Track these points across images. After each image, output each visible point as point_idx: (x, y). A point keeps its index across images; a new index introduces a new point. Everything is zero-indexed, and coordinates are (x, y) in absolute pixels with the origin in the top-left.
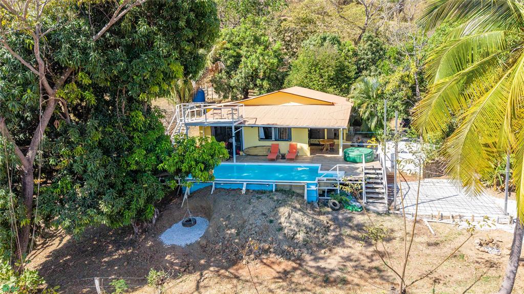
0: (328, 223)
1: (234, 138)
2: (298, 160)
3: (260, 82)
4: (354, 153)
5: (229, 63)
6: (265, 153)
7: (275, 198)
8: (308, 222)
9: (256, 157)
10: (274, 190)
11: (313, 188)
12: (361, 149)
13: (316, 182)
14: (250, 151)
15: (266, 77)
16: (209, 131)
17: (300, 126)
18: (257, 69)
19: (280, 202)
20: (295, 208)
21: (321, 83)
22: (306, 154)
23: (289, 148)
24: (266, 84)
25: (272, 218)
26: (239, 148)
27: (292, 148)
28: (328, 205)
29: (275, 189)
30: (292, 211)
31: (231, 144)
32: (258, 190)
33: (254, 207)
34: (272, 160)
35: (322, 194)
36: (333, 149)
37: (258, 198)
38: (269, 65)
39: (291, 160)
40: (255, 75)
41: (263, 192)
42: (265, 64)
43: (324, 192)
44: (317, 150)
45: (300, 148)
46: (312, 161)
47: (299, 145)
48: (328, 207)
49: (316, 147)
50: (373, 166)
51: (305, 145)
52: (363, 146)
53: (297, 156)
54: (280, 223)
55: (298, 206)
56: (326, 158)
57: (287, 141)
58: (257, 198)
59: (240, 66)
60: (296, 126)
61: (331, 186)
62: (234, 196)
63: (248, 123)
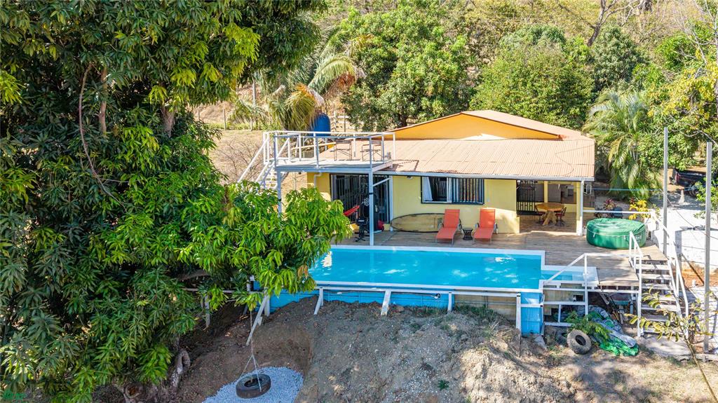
0: (569, 386)
1: (371, 197)
2: (496, 242)
3: (428, 103)
4: (609, 229)
5: (374, 69)
6: (432, 227)
7: (453, 327)
8: (526, 385)
9: (414, 236)
10: (450, 308)
11: (535, 303)
12: (619, 221)
13: (540, 290)
14: (403, 223)
15: (438, 94)
16: (326, 182)
17: (502, 175)
18: (422, 80)
19: (464, 337)
20: (497, 351)
21: (534, 104)
22: (512, 229)
23: (478, 218)
24: (437, 106)
25: (445, 377)
26: (382, 217)
27: (486, 218)
28: (565, 341)
29: (453, 305)
30: (491, 360)
31: (367, 209)
32: (417, 307)
33: (406, 348)
34: (446, 242)
35: (551, 315)
36: (563, 222)
37: (417, 327)
38: (443, 73)
39: (484, 242)
40: (419, 90)
41: (427, 312)
42: (437, 72)
43: (555, 310)
44: (530, 222)
45: (501, 218)
46: (524, 244)
47: (499, 213)
48: (566, 345)
49: (530, 218)
50: (649, 256)
51: (511, 212)
52: (620, 216)
53: (495, 233)
54: (465, 390)
55: (504, 346)
56: (551, 238)
57: (476, 204)
58: (413, 326)
59: (393, 75)
60: (493, 176)
61: (570, 300)
62: (362, 320)
63: (402, 169)
